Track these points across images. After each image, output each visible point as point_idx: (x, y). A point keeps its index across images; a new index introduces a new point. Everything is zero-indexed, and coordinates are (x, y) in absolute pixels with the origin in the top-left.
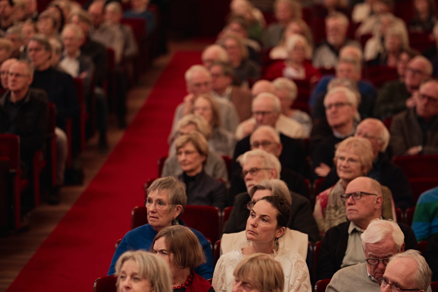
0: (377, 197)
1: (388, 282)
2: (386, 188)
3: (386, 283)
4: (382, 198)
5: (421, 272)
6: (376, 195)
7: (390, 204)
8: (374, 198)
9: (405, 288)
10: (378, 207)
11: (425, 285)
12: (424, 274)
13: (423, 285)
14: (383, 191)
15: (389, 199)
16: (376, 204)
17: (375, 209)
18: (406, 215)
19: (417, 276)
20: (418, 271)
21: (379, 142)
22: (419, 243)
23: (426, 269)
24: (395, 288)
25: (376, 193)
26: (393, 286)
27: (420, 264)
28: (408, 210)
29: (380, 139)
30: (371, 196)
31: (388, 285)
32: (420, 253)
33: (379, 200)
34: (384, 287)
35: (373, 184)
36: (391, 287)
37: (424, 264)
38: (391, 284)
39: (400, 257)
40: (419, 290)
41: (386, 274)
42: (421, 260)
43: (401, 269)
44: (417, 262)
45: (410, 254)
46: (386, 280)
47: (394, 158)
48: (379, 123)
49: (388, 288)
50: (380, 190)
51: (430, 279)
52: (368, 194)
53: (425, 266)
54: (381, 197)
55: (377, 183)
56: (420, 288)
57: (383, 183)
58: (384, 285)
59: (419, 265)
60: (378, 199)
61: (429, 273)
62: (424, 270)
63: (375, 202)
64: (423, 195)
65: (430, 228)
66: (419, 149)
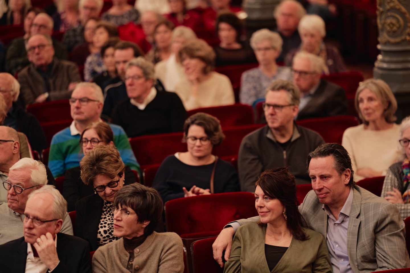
0: (14, 143)
1: (30, 217)
2: (22, 134)
3: (27, 218)
4: (20, 143)
5: (57, 203)
6: (14, 142)
7: (28, 147)
8: (12, 144)
9: (45, 220)
10: (16, 151)
11: (62, 214)
12: (60, 204)
13: (60, 215)
14: (19, 137)
15: (26, 143)
16: (14, 149)
17: (14, 154)
18: (42, 156)
19: (54, 208)
20: (55, 203)
21: (12, 93)
22: (55, 179)
23: (61, 200)
24: (37, 221)
25: (13, 139)
26: (35, 220)
27: (56, 197)
28: (43, 151)
29: (12, 90)
30: (8, 143)
31: (30, 220)
32: (54, 187)
33: (17, 146)
34: (27, 222)
35: (10, 132)
36: (32, 222)
37: (59, 196)
38: (32, 219)
39: (37, 193)
40: (58, 220)
41: (27, 211)
42: (55, 193)
43: (40, 203)
44: (52, 196)
45: (45, 189)
46: (28, 216)
47: (27, 106)
48: (10, 77)
49: (30, 223)
50: (17, 136)
51: (66, 208)
52: (6, 141)
53: (61, 198)
54: (18, 143)
55: (14, 130)
56: (58, 218)
57: (19, 130)
58: (26, 220)
59: (54, 198)
60: (15, 144)
61: (65, 204)
62: (59, 201)
63: (13, 148)
64: (55, 137)
65: (65, 165)
66: (46, 95)
